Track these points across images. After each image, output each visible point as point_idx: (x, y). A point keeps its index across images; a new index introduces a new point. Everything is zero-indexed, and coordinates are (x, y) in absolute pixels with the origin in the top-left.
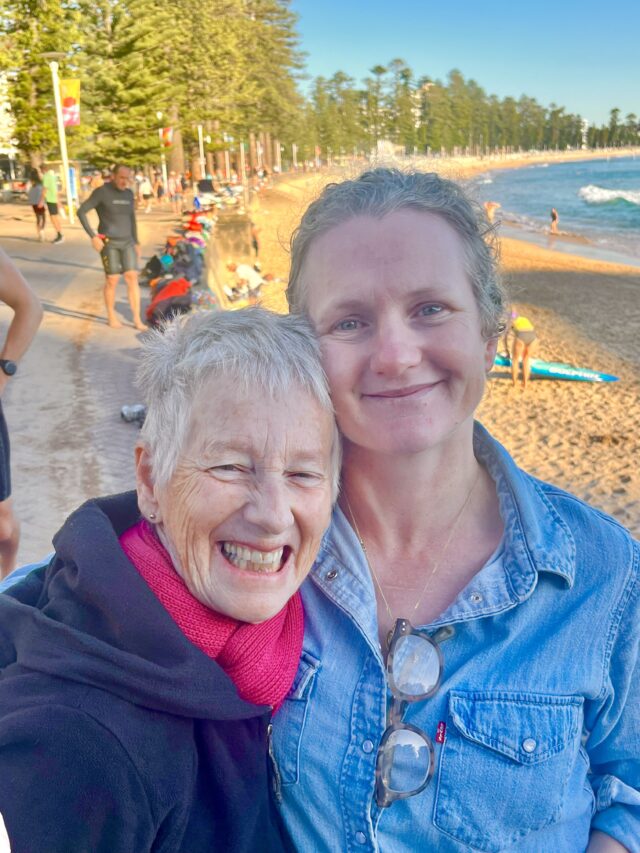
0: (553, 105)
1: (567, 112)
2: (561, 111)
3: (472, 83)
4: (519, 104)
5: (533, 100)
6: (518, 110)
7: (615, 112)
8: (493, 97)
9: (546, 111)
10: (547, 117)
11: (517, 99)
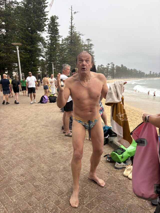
1: (142, 72)
2: (141, 71)
3: (125, 66)
5: (136, 69)
6: (133, 71)
7: (150, 72)
8: (129, 69)
9: (138, 71)
10: (138, 72)
11: (133, 69)
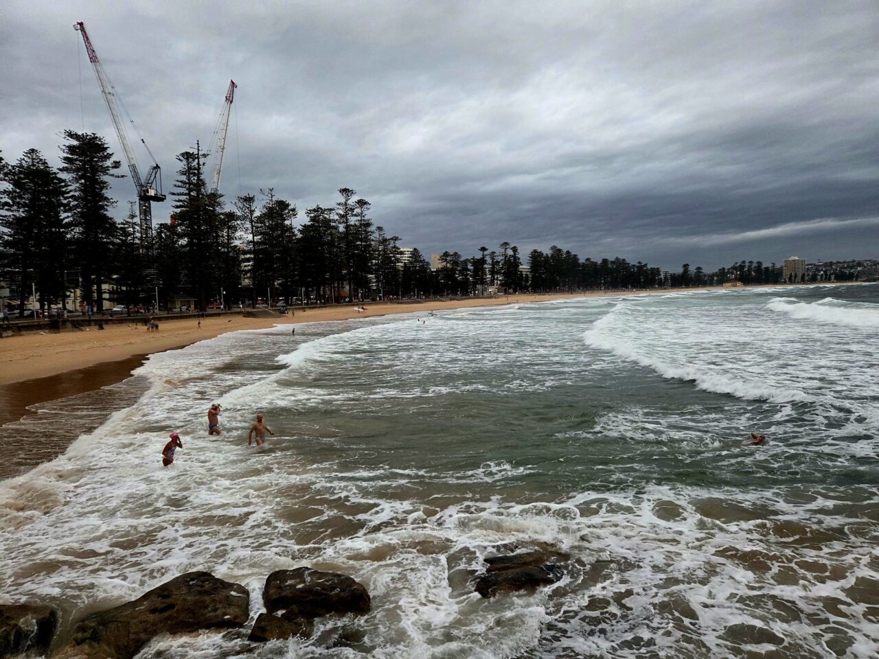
0: (639, 263)
1: (649, 266)
2: (646, 265)
3: (568, 252)
4: (613, 262)
5: (624, 260)
7: (686, 266)
8: (588, 259)
9: (634, 266)
10: (636, 269)
11: (611, 258)
